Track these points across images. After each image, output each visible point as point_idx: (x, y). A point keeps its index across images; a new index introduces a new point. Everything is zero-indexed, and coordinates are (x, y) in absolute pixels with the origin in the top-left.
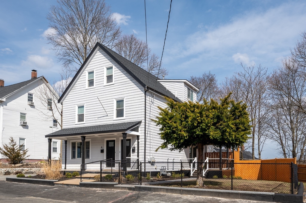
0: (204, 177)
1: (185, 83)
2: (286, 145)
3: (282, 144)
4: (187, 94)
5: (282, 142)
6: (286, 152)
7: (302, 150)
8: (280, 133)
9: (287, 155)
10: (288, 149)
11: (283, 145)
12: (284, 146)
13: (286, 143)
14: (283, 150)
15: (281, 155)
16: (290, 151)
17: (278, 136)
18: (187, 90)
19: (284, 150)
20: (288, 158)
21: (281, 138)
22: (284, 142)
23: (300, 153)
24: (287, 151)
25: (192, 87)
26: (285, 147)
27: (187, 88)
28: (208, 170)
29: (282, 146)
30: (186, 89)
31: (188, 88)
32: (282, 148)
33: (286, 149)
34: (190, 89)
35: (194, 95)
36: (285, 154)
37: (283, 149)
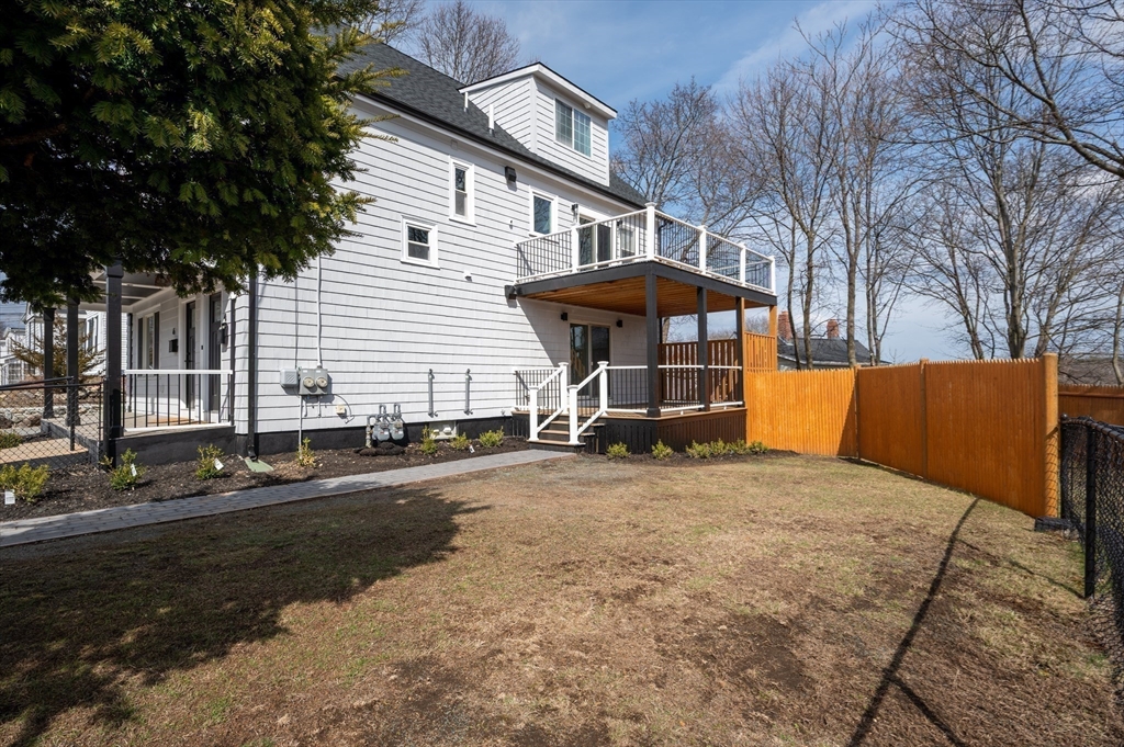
0: (576, 448)
1: (539, 78)
2: (981, 311)
3: (964, 309)
4: (554, 123)
5: (965, 303)
6: (980, 338)
7: (1044, 328)
8: (956, 274)
9: (984, 348)
10: (991, 327)
11: (969, 313)
12: (974, 315)
13: (982, 305)
14: (969, 331)
15: (961, 349)
16: (996, 335)
17: (949, 285)
18: (553, 109)
19: (972, 332)
20: (987, 358)
21: (960, 292)
22: (971, 305)
23: (1038, 338)
24: (982, 334)
25: (581, 103)
26: (976, 319)
27: (554, 102)
28: (605, 415)
29: (966, 318)
30: (550, 105)
31: (557, 100)
32: (964, 324)
33: (980, 328)
34: (574, 107)
35: (592, 131)
36: (975, 343)
37: (968, 326)
